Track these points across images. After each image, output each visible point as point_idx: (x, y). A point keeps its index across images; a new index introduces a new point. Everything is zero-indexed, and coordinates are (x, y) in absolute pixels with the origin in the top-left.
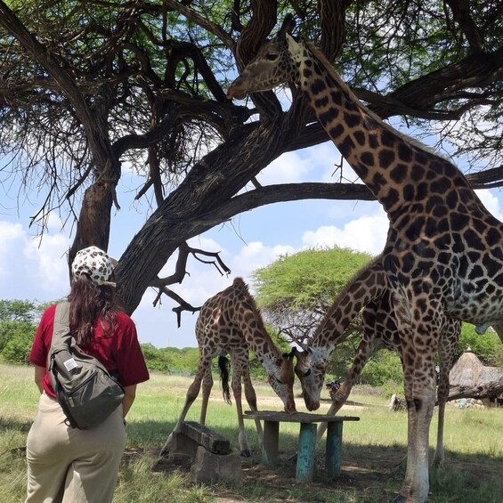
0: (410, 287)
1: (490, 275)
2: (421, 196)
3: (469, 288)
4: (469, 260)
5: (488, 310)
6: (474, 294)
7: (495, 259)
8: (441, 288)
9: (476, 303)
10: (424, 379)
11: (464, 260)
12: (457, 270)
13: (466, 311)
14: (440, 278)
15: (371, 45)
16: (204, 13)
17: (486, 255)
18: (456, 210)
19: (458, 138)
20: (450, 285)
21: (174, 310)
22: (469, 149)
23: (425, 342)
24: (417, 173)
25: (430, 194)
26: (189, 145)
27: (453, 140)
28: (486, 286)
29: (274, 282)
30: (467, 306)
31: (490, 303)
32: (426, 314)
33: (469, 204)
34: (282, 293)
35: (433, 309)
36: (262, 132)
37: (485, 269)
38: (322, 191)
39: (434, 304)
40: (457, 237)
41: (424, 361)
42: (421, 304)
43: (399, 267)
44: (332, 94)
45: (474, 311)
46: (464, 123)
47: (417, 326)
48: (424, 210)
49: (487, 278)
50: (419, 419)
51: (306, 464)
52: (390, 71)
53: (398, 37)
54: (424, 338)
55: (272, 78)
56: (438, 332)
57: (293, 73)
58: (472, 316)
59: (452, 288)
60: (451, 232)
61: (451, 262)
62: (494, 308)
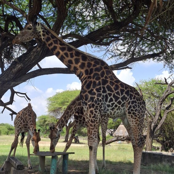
0: (88, 106)
1: (116, 101)
2: (91, 73)
3: (109, 106)
4: (108, 96)
5: (116, 113)
6: (110, 108)
7: (117, 95)
8: (99, 106)
9: (111, 111)
10: (93, 139)
11: (106, 96)
12: (104, 100)
13: (108, 114)
14: (98, 102)
15: (81, 18)
16: (19, 5)
17: (114, 94)
18: (104, 78)
19: (112, 52)
20: (102, 105)
21: (10, 114)
22: (116, 56)
23: (93, 126)
24: (89, 65)
25: (94, 72)
26: (15, 54)
27: (110, 53)
28: (114, 105)
29: (55, 102)
30: (108, 112)
31: (116, 111)
32: (93, 115)
33: (109, 75)
34: (57, 106)
35: (96, 113)
36: (38, 49)
37: (113, 99)
38: (61, 71)
39: (96, 112)
40: (104, 88)
41: (93, 132)
42: (91, 112)
43: (84, 99)
44: (54, 41)
45: (111, 114)
46: (114, 47)
47: (90, 120)
48: (92, 78)
49: (115, 102)
50: (92, 154)
51: (54, 171)
52: (88, 28)
53: (90, 16)
54: (93, 124)
55: (30, 36)
56: (98, 121)
57: (38, 35)
58: (111, 116)
59: (102, 106)
60: (101, 86)
61: (102, 97)
62: (118, 113)
